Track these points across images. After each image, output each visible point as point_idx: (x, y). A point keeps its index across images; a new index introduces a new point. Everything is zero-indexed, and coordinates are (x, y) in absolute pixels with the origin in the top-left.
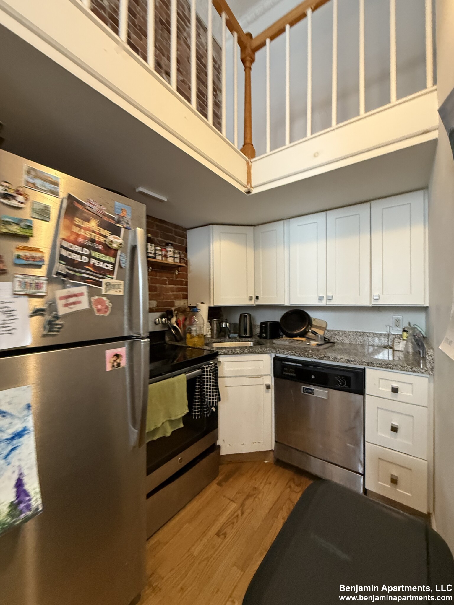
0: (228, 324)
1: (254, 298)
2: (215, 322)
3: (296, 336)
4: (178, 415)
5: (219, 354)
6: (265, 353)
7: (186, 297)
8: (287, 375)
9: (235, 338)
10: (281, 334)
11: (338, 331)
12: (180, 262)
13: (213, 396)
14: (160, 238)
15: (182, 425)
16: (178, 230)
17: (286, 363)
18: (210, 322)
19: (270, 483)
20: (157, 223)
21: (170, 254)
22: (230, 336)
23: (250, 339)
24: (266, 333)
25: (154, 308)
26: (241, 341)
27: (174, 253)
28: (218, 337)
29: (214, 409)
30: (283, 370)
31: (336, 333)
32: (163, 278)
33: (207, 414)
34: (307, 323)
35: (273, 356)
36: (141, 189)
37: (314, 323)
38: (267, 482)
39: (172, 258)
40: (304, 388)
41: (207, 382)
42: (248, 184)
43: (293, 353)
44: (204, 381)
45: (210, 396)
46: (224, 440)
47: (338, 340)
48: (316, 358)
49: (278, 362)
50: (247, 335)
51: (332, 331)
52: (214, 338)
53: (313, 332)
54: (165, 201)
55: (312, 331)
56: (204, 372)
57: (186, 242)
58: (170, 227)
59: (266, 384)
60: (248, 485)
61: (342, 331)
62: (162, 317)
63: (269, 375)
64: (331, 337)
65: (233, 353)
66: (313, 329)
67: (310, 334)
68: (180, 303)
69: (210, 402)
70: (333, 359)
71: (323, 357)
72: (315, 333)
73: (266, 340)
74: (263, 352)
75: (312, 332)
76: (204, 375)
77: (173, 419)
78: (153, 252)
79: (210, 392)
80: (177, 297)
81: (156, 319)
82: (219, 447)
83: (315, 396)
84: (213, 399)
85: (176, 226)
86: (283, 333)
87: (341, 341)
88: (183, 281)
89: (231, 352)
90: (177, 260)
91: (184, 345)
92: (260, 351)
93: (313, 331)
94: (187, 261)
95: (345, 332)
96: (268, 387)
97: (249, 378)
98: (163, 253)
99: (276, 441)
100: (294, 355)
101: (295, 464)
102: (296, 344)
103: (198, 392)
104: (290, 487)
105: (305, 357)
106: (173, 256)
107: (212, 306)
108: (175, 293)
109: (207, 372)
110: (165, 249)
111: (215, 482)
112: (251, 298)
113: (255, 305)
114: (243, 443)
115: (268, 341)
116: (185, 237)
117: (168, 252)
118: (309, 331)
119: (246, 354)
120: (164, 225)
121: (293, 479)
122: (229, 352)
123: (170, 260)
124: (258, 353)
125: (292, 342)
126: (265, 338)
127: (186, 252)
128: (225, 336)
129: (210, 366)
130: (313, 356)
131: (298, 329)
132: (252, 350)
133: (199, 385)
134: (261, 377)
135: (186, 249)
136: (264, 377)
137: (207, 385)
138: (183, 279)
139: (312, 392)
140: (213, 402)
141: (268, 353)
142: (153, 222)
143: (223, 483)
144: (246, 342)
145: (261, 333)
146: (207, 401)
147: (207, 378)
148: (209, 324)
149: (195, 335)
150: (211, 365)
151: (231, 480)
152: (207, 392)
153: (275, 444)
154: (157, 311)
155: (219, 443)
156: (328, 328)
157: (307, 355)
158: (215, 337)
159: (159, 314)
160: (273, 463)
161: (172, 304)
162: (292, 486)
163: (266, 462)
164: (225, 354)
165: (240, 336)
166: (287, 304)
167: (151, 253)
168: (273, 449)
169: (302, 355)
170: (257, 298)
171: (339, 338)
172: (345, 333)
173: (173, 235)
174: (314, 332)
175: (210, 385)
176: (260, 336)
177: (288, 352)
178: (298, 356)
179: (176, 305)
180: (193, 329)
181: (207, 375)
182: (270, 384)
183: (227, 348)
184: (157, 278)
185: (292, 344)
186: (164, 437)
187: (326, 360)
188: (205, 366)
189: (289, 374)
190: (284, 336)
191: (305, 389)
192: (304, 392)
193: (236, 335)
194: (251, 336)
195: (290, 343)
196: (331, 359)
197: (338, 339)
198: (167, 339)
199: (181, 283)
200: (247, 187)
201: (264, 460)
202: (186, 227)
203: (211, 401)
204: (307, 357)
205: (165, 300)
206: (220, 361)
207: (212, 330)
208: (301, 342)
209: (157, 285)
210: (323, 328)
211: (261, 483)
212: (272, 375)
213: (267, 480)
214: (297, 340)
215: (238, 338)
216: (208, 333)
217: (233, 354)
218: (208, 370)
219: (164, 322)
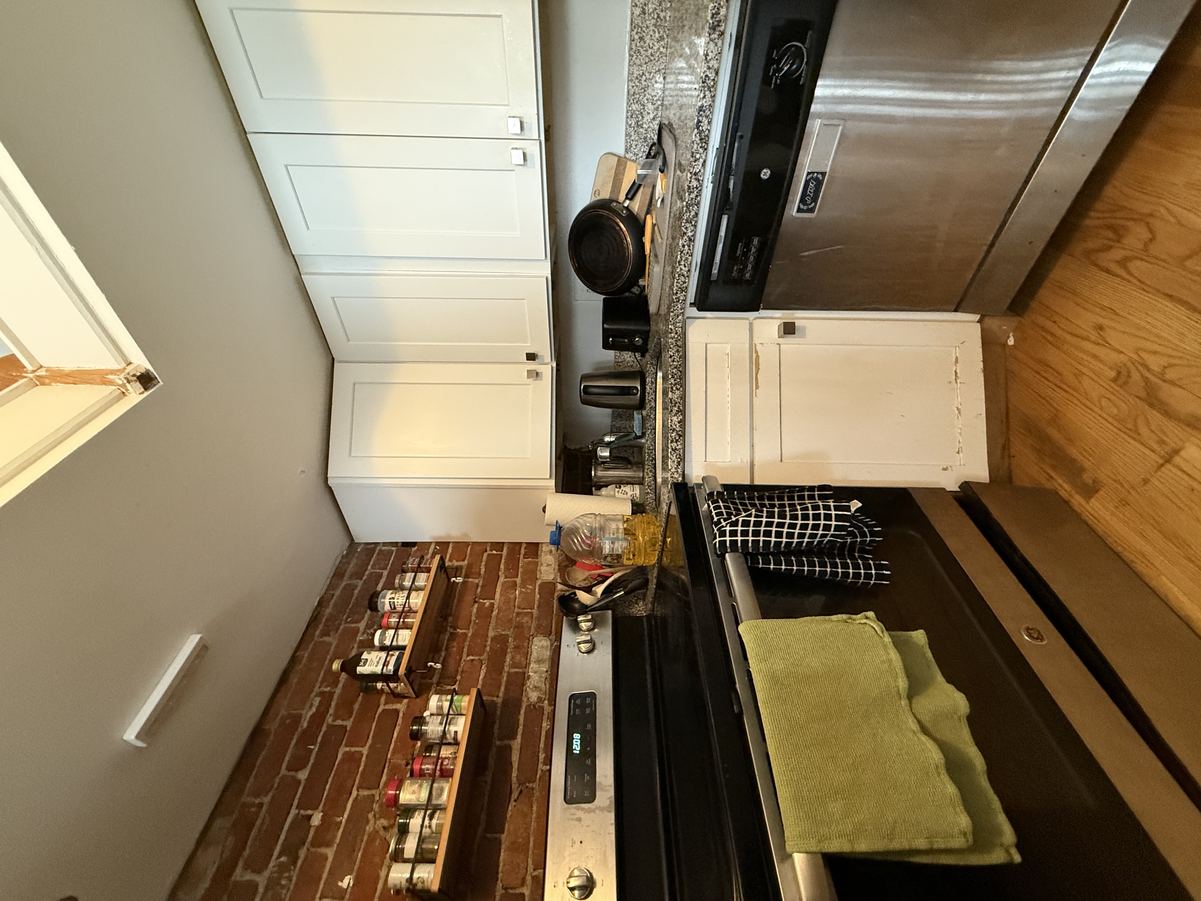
0: (607, 439)
1: (532, 366)
2: (600, 473)
3: (641, 246)
4: (890, 661)
5: (680, 479)
6: (684, 335)
7: (534, 548)
8: (755, 268)
9: (643, 419)
10: (636, 290)
11: (631, 115)
12: (428, 570)
13: (817, 517)
14: (362, 625)
15: (919, 636)
16: (351, 568)
17: (715, 271)
18: (599, 488)
19: (1100, 328)
20: (317, 633)
21: (400, 599)
22: (639, 434)
23: (648, 380)
24: (631, 334)
25: (552, 645)
26: (653, 404)
27: (402, 588)
28: (640, 465)
29: (855, 505)
30: (738, 282)
31: (633, 122)
32: (473, 618)
33: (873, 534)
34: (605, 213)
35: (693, 311)
36: (131, 734)
37: (605, 195)
38: (1093, 338)
39: (414, 594)
40: (799, 210)
41: (768, 534)
42: (111, 383)
43: (684, 246)
44: (767, 543)
45: (816, 527)
46: (945, 469)
47: (654, 119)
48: (701, 160)
49: (715, 294)
50: (637, 388)
51: (628, 135)
52: (643, 478)
53: (629, 196)
54: (201, 638)
55: (627, 198)
56: (734, 543)
57: (385, 544)
58: (338, 593)
59: (779, 337)
60: (1104, 402)
61: (629, 105)
62: (575, 627)
63: (751, 324)
64: (645, 138)
65: (680, 436)
66: (622, 197)
67: (637, 206)
68: (548, 565)
69: (837, 528)
70: (707, 93)
71: (700, 133)
72: (635, 187)
73: (650, 334)
74: (679, 343)
75: (631, 199)
76: (745, 543)
77: (902, 683)
78: (383, 655)
79: (804, 527)
80: (532, 574)
81: (579, 648)
82: (966, 486)
83: (828, 170)
84: (828, 517)
85: (338, 574)
86: (633, 287)
87: (657, 109)
88: (489, 555)
89: (677, 441)
90: (422, 579)
91: (656, 571)
92: (678, 351)
93: (627, 195)
94: (437, 543)
95: (632, 92)
96: (789, 329)
97: (757, 388)
98: (393, 620)
99: (956, 310)
100: (691, 240)
101: (1040, 246)
102: (662, 243)
103: (800, 564)
104: (1123, 263)
105: (698, 204)
106: (406, 592)
107: (552, 483)
108: (518, 580)
109: (733, 533)
110: (383, 616)
111: (1077, 501)
112: (536, 375)
113: (554, 365)
114: (957, 412)
115: (653, 328)
116: (371, 548)
117: (395, 608)
118: (627, 208)
119: (683, 397)
120: (328, 611)
121: (1088, 253)
122: (674, 450)
123: (418, 600)
124: (684, 357)
125: (656, 256)
126: (646, 336)
127: (414, 544)
128: (641, 448)
129: (716, 519)
130: (696, 174)
131: (622, 240)
132: (673, 377)
133: (778, 563)
134: (756, 352)
135: (406, 545)
136: (756, 341)
137: (779, 535)
138: (485, 555)
139: (817, 179)
140: (838, 518)
141: (684, 328)
142: (311, 646)
143: (1087, 478)
144: (655, 392)
145: (632, 348)
146: (832, 536)
147: (756, 533)
148: (604, 491)
149: (625, 544)
150: (714, 513)
151: (1073, 452)
152: (802, 536)
153: (963, 312)
154: (559, 638)
155: (951, 484)
156: (621, 152)
157: (693, 196)
158: (641, 475)
159: (567, 635)
160: (1019, 318)
161: (548, 587)
162: (1117, 254)
163: (1011, 342)
164: (682, 460)
165: (641, 405)
166: (546, 270)
167: (386, 663)
168: (977, 317)
169: (693, 213)
170: (531, 357)
171: (649, 113)
172: (634, 93)
173: (360, 583)
174: (631, 195)
175: (781, 525)
176: (643, 350)
177: (682, 263)
178: (695, 226)
179: (551, 577)
180: (607, 548)
181: (745, 533)
182: (779, 322)
183: (665, 453)
184: (470, 635)
185: (662, 252)
186: (972, 720)
187: (710, 123)
188: (715, 538)
189: (752, 258)
190: (641, 282)
191: (802, 206)
192: (811, 210)
193: (637, 416)
194: (641, 376)
195: (658, 262)
196: (706, 102)
197: (652, 116)
198: (640, 609)
199: (494, 562)
200: (123, 385)
201: (1005, 345)
202: (347, 544)
203: (834, 523)
204: (699, 195)
205: (535, 611)
206: (704, 479)
207: (620, 483)
208: (656, 228)
209: (491, 634)
210: (619, 161)
211: (1096, 357)
212: (751, 315)
213: (1087, 339)
214: (652, 241)
215: (644, 413)
216: (630, 493)
217: (682, 435)
218: (728, 528)
219: (589, 624)
